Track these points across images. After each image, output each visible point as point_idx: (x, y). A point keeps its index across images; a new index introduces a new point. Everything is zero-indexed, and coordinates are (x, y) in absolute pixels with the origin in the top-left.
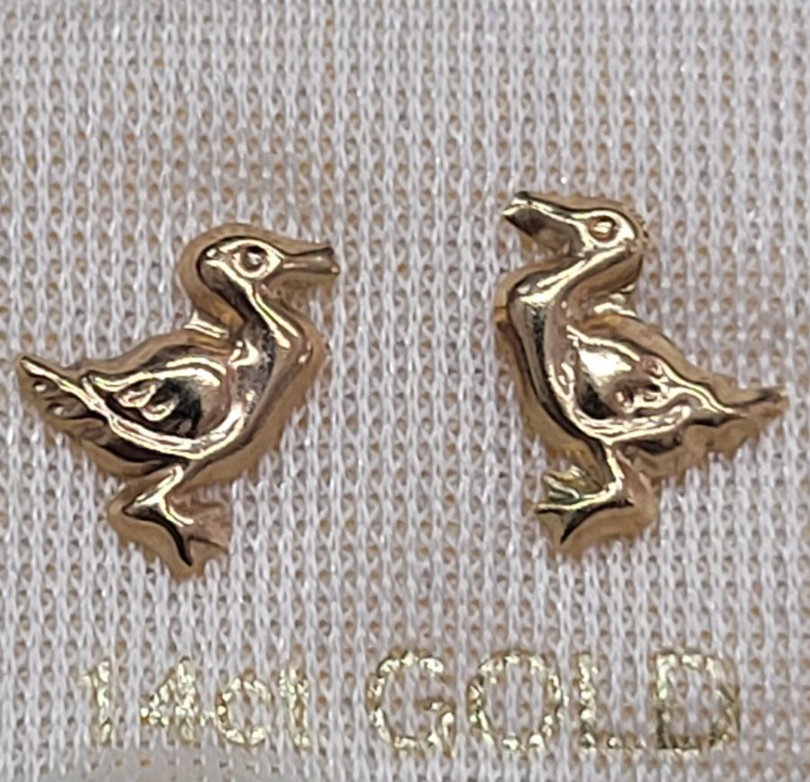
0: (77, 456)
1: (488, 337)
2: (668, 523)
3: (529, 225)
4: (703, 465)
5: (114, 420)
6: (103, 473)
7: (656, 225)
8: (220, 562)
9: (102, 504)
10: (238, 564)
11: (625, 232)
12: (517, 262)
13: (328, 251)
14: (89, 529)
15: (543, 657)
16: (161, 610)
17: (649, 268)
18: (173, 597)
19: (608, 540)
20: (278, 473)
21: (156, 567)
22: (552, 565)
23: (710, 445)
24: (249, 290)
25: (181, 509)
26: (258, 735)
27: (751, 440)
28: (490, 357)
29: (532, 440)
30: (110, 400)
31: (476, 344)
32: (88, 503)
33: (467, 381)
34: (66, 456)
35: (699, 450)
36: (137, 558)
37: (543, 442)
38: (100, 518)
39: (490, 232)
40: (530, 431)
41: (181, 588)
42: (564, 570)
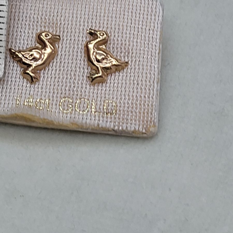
0: (17, 64)
1: (83, 51)
2: (109, 81)
4: (115, 72)
5: (23, 58)
6: (21, 67)
7: (111, 36)
8: (38, 82)
9: (21, 72)
10: (41, 83)
11: (105, 36)
12: (88, 39)
13: (59, 36)
14: (18, 76)
15: (87, 99)
16: (28, 88)
17: (109, 42)
18: (30, 87)
20: (49, 70)
21: (28, 82)
22: (90, 86)
23: (116, 69)
24: (45, 40)
26: (41, 108)
27: (123, 69)
28: (83, 54)
29: (89, 67)
30: (23, 55)
31: (81, 52)
32: (19, 72)
33: (79, 57)
34: (15, 64)
35: (114, 70)
36: (25, 80)
38: (20, 74)
39: (85, 35)
40: (88, 65)
41: (32, 85)
42: (92, 87)
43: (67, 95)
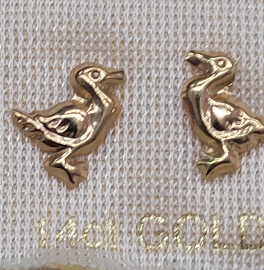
0: (33, 145)
1: (180, 103)
2: (244, 169)
3: (194, 62)
4: (257, 148)
5: (46, 132)
6: (42, 151)
7: (240, 62)
8: (84, 183)
9: (42, 162)
10: (91, 184)
12: (190, 75)
13: (122, 72)
14: (37, 171)
15: (200, 216)
16: (63, 200)
17: (237, 78)
18: (67, 195)
19: (223, 175)
20: (105, 151)
21: (62, 185)
22: (203, 183)
23: (259, 141)
24: (94, 86)
25: (71, 164)
26: (98, 244)
28: (180, 109)
29: (196, 139)
30: (45, 125)
31: (175, 105)
32: (37, 162)
33: (172, 118)
34: (29, 145)
35: (256, 142)
36: (55, 181)
37: (199, 140)
38: (41, 167)
39: (180, 65)
40: (195, 136)
41: (70, 192)
42: (207, 185)
43: (153, 208)
